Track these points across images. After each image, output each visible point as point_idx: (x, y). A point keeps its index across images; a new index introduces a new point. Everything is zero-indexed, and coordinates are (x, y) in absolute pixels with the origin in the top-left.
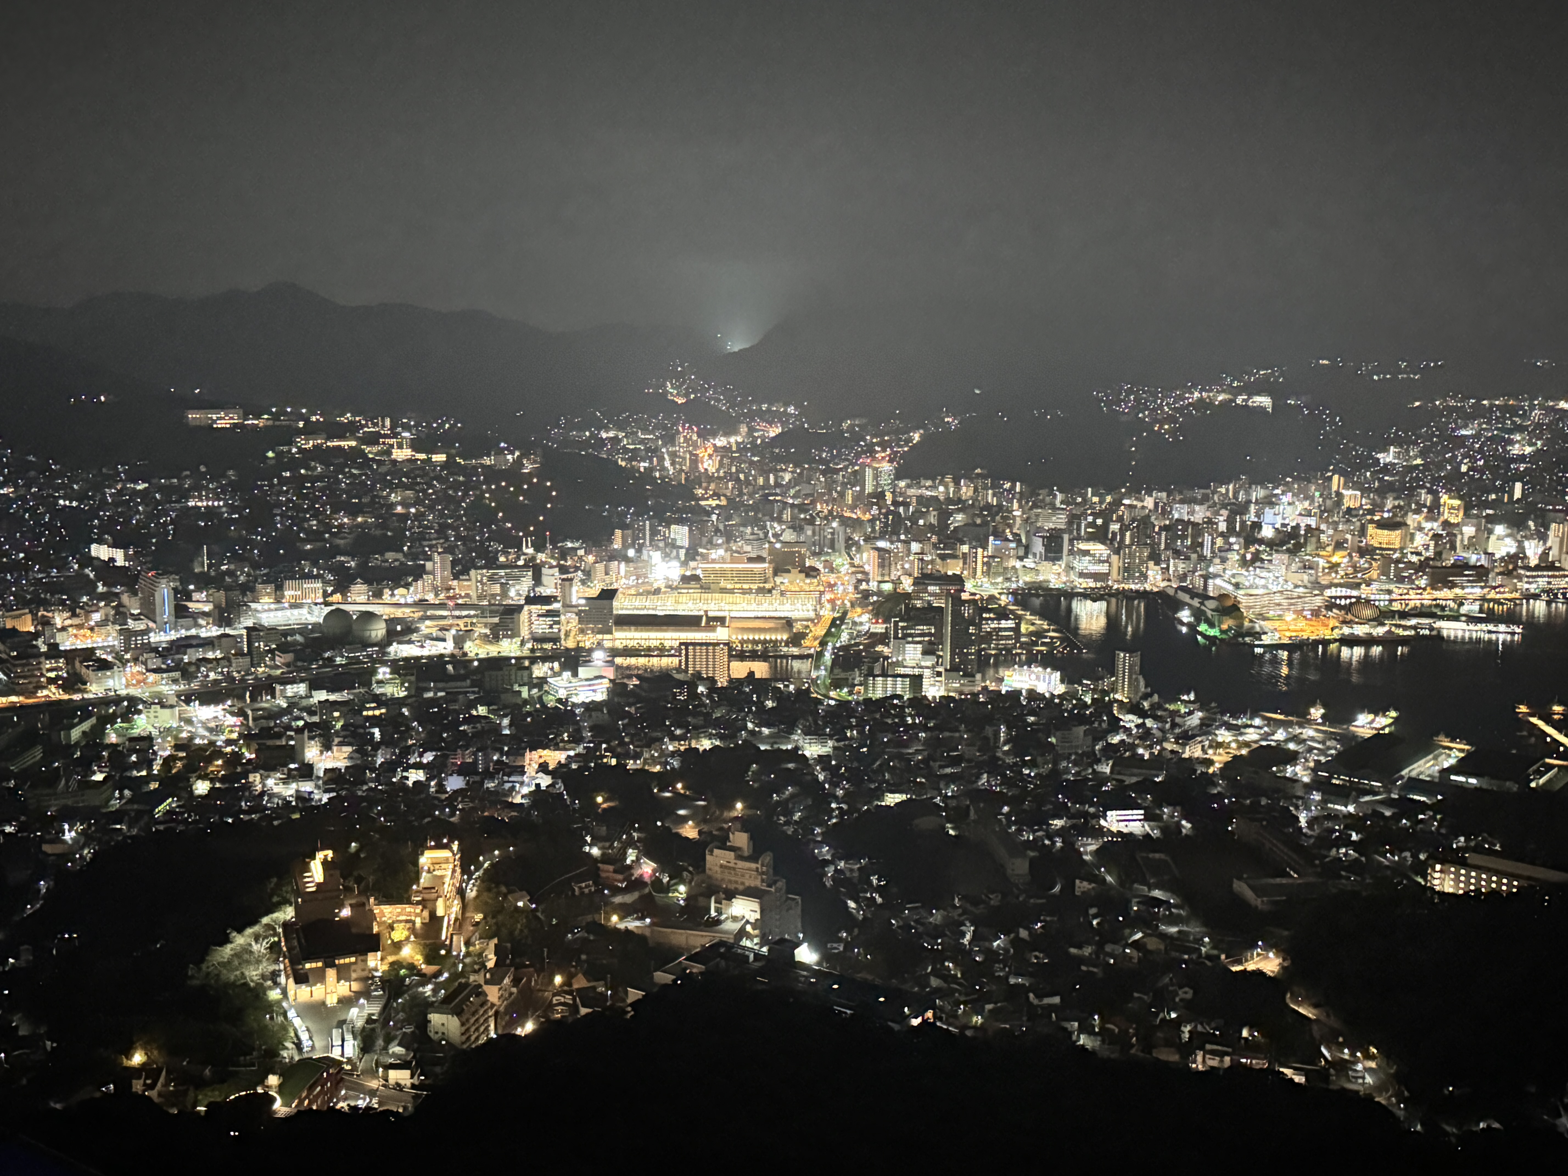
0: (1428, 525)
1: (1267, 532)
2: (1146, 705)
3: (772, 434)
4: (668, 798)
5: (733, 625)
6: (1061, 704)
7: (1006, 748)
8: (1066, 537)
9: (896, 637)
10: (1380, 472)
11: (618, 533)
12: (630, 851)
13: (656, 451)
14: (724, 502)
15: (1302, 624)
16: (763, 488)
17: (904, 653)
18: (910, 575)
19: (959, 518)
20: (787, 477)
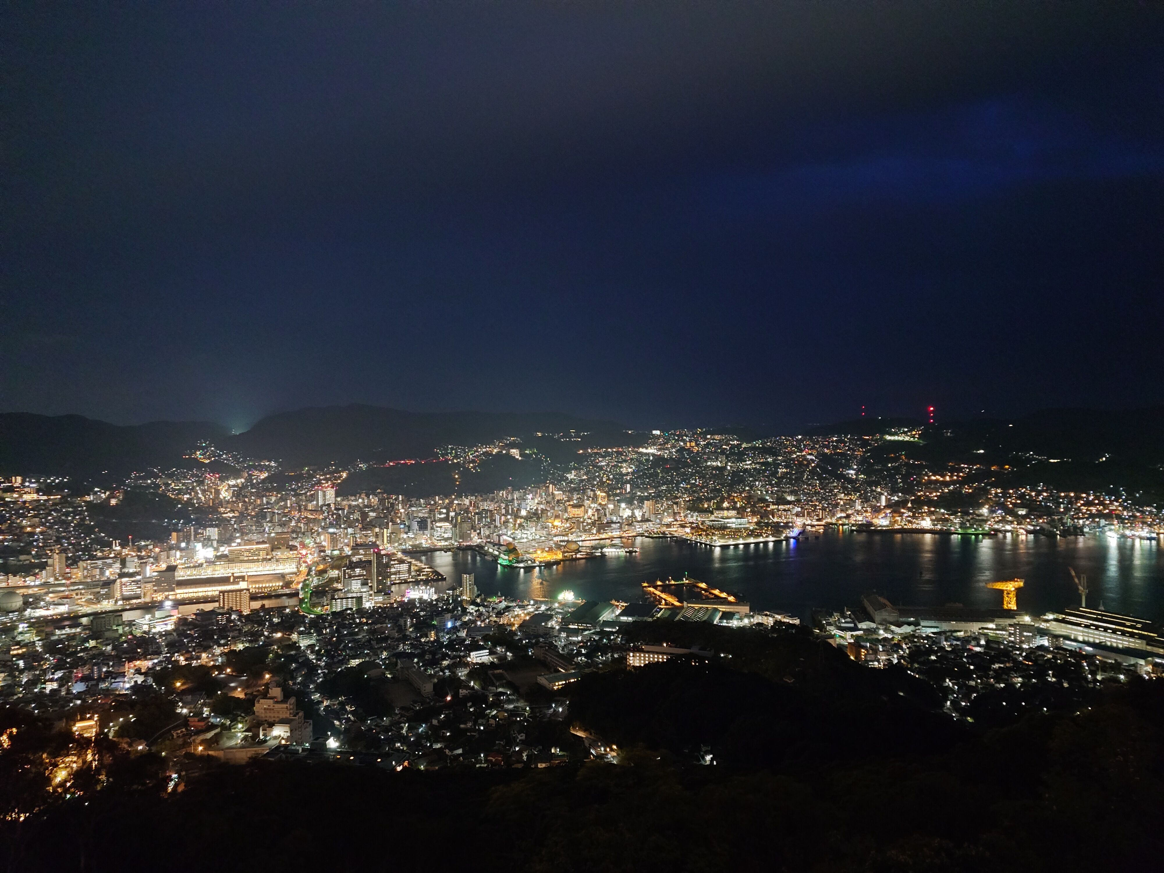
0: (593, 505)
1: (523, 513)
2: (478, 600)
3: (262, 477)
4: (223, 678)
5: (250, 580)
6: (437, 604)
7: (411, 630)
8: (429, 520)
9: (345, 578)
10: (568, 483)
11: (174, 534)
12: (205, 709)
13: (193, 489)
14: (237, 514)
15: (545, 554)
16: (260, 505)
17: (351, 586)
18: (348, 546)
19: (372, 514)
20: (273, 499)
